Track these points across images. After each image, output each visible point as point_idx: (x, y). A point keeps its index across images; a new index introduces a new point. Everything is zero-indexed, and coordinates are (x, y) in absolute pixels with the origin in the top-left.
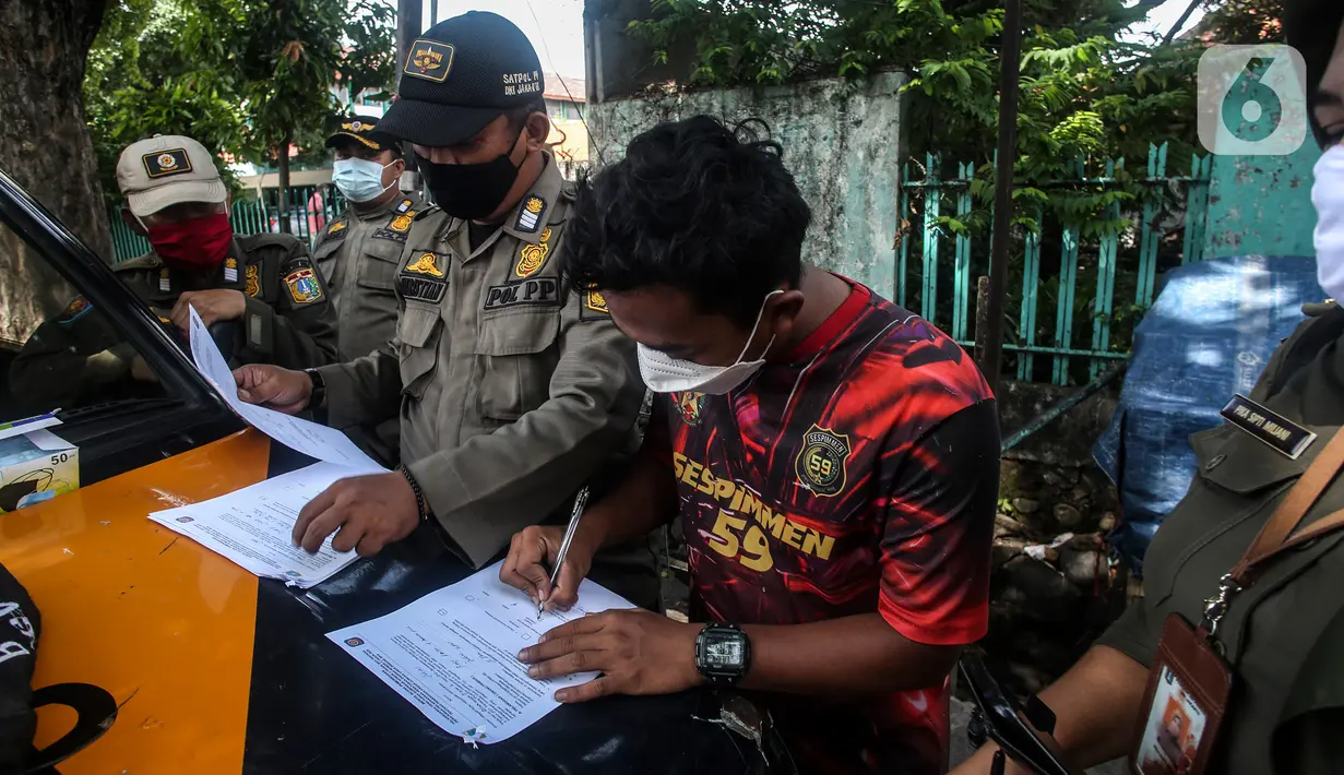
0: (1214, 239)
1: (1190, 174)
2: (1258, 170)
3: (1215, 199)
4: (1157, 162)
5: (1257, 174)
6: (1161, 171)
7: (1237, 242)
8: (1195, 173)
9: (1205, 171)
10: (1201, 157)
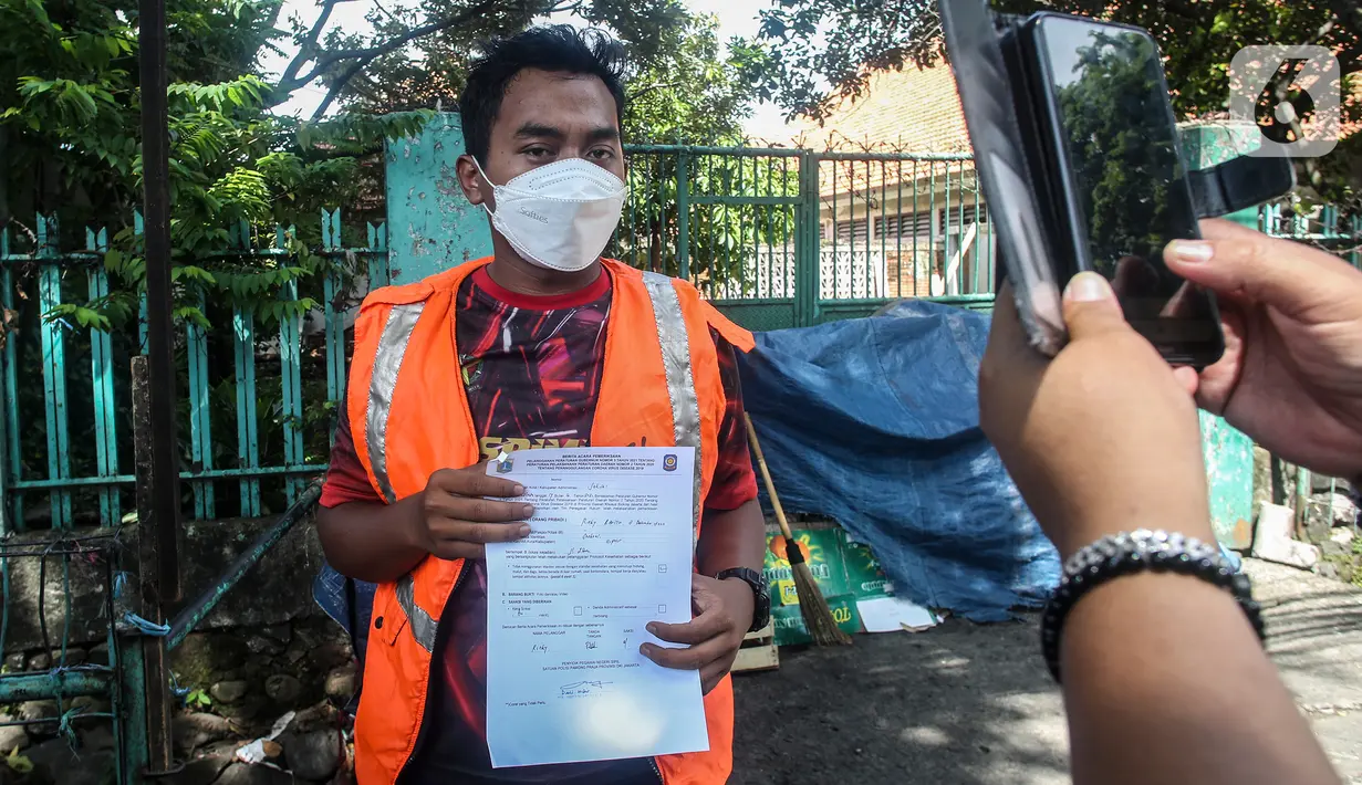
1: (366, 245)
2: (431, 241)
3: (396, 272)
4: (331, 230)
5: (431, 246)
6: (337, 242)
8: (372, 244)
9: (382, 242)
10: (376, 225)
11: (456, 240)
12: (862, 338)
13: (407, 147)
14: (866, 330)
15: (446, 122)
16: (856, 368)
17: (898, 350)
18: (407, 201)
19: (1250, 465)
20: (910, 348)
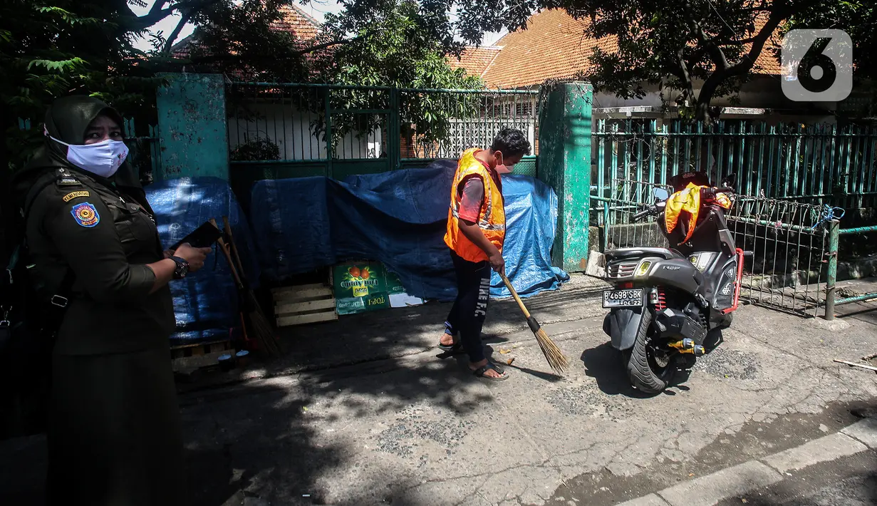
0: (167, 170)
1: (149, 136)
2: (181, 134)
3: (163, 149)
4: (129, 128)
5: (181, 136)
6: (133, 134)
7: (178, 170)
8: (152, 135)
9: (156, 134)
10: (153, 126)
11: (194, 133)
12: (402, 179)
13: (167, 90)
14: (405, 175)
15: (186, 78)
16: (399, 193)
17: (421, 184)
18: (167, 115)
19: (587, 234)
20: (426, 183)
